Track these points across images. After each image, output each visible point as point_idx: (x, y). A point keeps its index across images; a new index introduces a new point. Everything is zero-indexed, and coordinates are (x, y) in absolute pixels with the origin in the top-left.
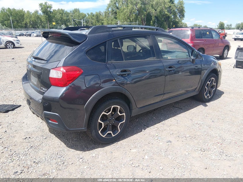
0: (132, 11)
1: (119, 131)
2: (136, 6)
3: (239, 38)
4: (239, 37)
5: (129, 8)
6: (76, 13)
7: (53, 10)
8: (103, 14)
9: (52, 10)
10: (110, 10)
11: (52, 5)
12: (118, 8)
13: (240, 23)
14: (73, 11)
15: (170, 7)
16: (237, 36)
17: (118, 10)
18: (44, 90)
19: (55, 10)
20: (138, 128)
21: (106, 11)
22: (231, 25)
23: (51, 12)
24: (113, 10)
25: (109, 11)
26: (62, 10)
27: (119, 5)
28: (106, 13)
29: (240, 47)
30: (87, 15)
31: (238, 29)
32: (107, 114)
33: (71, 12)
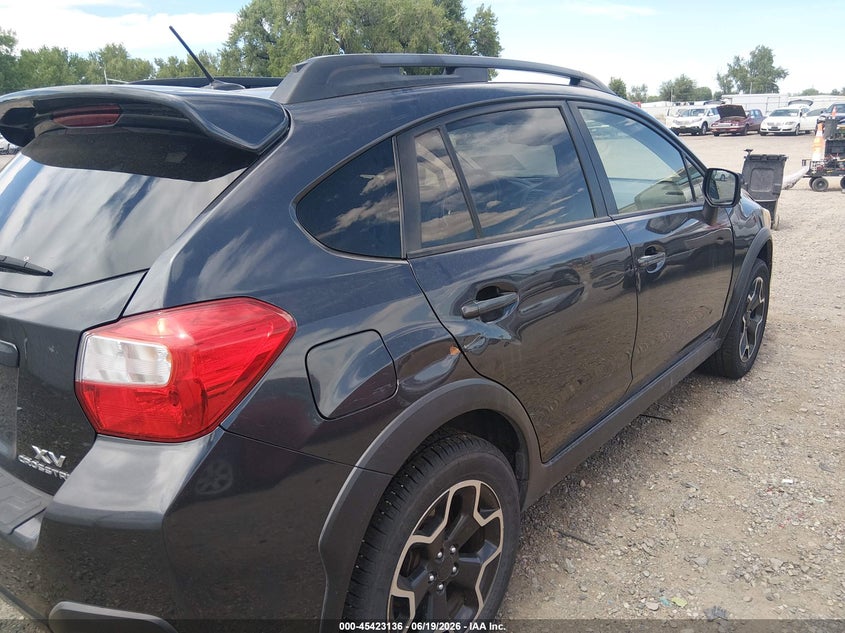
0: (322, 47)
1: (481, 605)
2: (336, 31)
3: (687, 126)
4: (687, 123)
5: (312, 37)
6: (113, 61)
7: (22, 52)
8: (214, 61)
9: (16, 53)
10: (241, 45)
11: (14, 33)
12: (268, 39)
13: (673, 81)
14: (102, 54)
15: (451, 32)
16: (680, 119)
17: (273, 45)
18: (41, 461)
19: (31, 53)
20: (543, 558)
21: (227, 48)
22: (644, 88)
23: (14, 58)
24: (254, 48)
25: (236, 48)
26: (56, 50)
27: (276, 30)
28: (226, 56)
29: (752, 153)
30: (157, 68)
31: (668, 100)
32: (428, 540)
33: (95, 59)
